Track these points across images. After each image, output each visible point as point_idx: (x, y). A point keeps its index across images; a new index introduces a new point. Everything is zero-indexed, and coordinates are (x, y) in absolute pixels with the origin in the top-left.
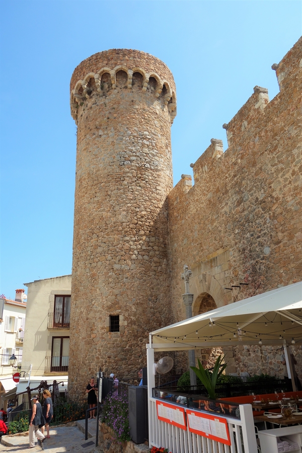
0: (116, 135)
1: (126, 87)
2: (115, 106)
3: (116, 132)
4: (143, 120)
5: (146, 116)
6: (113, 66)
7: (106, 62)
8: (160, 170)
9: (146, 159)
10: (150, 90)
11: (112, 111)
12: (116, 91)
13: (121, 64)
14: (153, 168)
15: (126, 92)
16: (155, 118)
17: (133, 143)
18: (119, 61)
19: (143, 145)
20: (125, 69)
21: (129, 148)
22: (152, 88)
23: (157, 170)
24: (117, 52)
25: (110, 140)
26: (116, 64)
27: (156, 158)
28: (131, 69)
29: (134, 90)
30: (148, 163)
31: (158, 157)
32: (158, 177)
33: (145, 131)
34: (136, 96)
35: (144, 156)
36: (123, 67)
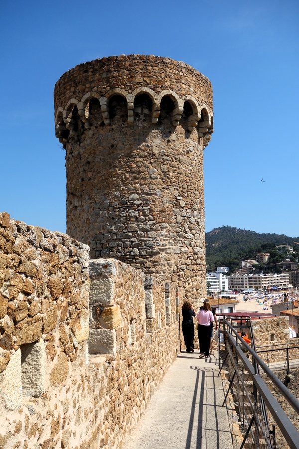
0: (91, 207)
1: (103, 124)
2: (90, 159)
3: (91, 203)
4: (128, 175)
5: (134, 165)
6: (81, 95)
7: (73, 89)
8: (158, 253)
9: (132, 242)
10: (142, 117)
11: (86, 168)
12: (91, 132)
13: (91, 89)
14: (143, 253)
15: (103, 131)
16: (151, 163)
17: (113, 218)
18: (88, 86)
19: (128, 218)
20: (96, 97)
21: (108, 227)
22: (146, 111)
23: (152, 255)
24: (85, 68)
25: (85, 216)
26: (84, 92)
27: (151, 234)
28: (103, 96)
29: (114, 126)
30: (137, 246)
31: (156, 231)
32: (155, 265)
33: (132, 193)
34: (117, 135)
35: (129, 237)
36: (93, 95)
